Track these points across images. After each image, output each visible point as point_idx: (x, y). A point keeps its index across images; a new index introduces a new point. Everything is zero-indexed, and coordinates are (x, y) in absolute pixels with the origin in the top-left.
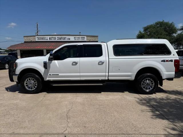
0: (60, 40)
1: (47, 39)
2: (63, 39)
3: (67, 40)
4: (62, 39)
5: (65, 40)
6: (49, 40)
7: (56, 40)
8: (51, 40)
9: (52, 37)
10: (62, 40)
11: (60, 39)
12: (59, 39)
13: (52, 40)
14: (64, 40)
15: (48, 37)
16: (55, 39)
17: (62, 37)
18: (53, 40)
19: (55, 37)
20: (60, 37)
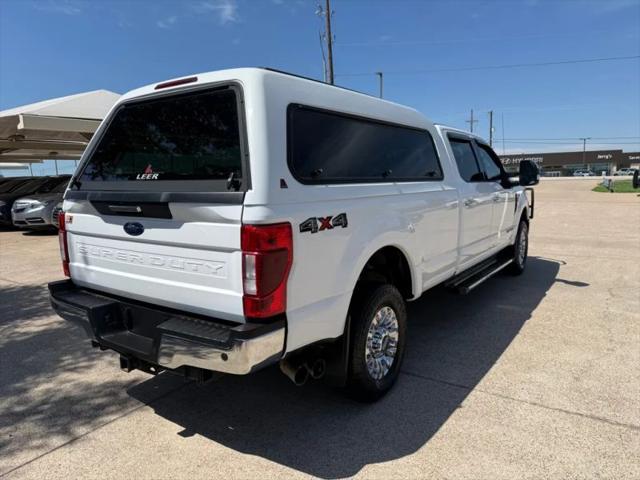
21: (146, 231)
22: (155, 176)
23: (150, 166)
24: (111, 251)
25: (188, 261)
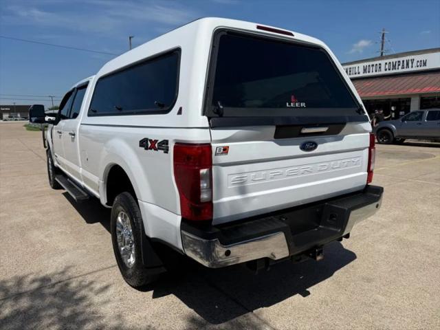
0: (394, 71)
1: (357, 71)
2: (403, 66)
3: (415, 69)
4: (400, 67)
5: (410, 69)
6: (362, 74)
7: (383, 72)
8: (367, 74)
9: (371, 63)
10: (400, 70)
11: (394, 67)
12: (389, 66)
13: (371, 74)
14: (405, 70)
15: (361, 66)
16: (380, 68)
17: (401, 59)
18: (375, 73)
19: (380, 64)
20: (394, 60)
21: (319, 146)
22: (303, 105)
23: (293, 97)
24: (281, 171)
25: (344, 161)
